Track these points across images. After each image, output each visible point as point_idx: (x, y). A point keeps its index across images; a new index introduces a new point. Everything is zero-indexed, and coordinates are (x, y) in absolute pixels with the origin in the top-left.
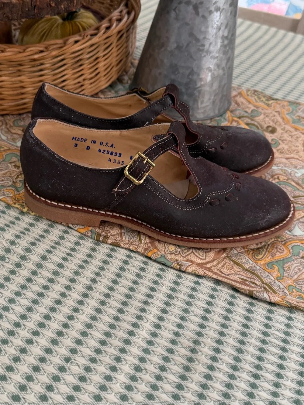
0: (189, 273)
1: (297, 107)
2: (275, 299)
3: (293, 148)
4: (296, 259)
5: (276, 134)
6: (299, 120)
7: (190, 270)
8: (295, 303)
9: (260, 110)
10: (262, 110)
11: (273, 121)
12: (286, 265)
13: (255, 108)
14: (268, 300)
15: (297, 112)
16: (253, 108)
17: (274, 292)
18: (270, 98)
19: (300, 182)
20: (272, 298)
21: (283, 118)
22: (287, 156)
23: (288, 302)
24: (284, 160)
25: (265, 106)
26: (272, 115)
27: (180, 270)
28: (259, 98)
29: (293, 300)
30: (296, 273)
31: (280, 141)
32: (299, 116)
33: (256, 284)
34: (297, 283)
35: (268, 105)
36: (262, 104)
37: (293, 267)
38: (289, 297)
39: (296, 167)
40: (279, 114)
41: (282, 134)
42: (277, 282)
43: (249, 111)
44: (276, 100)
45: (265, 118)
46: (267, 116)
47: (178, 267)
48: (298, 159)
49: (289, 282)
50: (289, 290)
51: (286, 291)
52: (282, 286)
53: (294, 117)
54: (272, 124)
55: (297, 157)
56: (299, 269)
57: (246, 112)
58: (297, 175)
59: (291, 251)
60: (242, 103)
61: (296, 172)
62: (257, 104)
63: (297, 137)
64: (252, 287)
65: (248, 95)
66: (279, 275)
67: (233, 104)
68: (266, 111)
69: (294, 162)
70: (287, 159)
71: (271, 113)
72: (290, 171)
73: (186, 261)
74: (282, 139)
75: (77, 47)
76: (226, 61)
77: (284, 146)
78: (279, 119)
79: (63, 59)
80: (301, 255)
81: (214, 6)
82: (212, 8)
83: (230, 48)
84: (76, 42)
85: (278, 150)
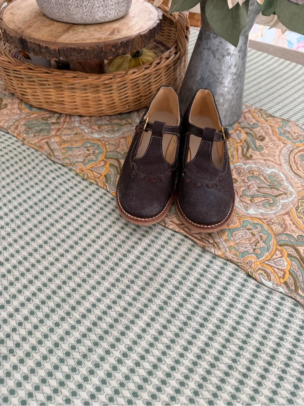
0: (170, 229)
1: (286, 123)
2: (219, 253)
3: (272, 153)
4: (243, 230)
5: (263, 142)
6: (285, 133)
7: (170, 227)
8: (231, 258)
9: (259, 123)
10: (261, 123)
11: (265, 132)
12: (235, 233)
13: (256, 122)
14: (214, 252)
15: (285, 127)
16: (254, 121)
17: (219, 249)
18: (271, 116)
19: (267, 178)
20: (216, 252)
21: (273, 131)
22: (265, 158)
23: (226, 256)
24: (262, 161)
25: (264, 121)
26: (266, 128)
27: (165, 226)
28: (262, 115)
29: (230, 255)
30: (240, 239)
31: (265, 147)
32: (285, 130)
33: (210, 242)
34: (237, 245)
35: (266, 120)
36: (262, 120)
37: (239, 234)
38: (227, 253)
39: (268, 167)
40: (272, 128)
41: (268, 142)
42: (224, 242)
43: (251, 124)
44: (274, 117)
45: (260, 130)
46: (263, 129)
47: (164, 224)
48: (272, 161)
49: (232, 244)
50: (229, 249)
51: (227, 249)
52: (226, 246)
53: (282, 131)
54: (264, 134)
55: (273, 159)
56: (242, 237)
57: (249, 124)
58: (267, 172)
59: (242, 224)
60: (249, 118)
61: (267, 170)
62: (259, 119)
63: (278, 146)
64: (206, 243)
65: (255, 112)
66: (227, 238)
67: (242, 117)
68: (263, 125)
69: (269, 163)
70: (265, 160)
71: (266, 126)
72: (263, 169)
73: (170, 221)
74: (267, 146)
75: (134, 76)
76: (235, 89)
77: (266, 151)
78: (270, 131)
79: (125, 84)
80: (247, 228)
81: (226, 52)
82: (225, 53)
83: (238, 81)
84: (134, 73)
85: (260, 154)
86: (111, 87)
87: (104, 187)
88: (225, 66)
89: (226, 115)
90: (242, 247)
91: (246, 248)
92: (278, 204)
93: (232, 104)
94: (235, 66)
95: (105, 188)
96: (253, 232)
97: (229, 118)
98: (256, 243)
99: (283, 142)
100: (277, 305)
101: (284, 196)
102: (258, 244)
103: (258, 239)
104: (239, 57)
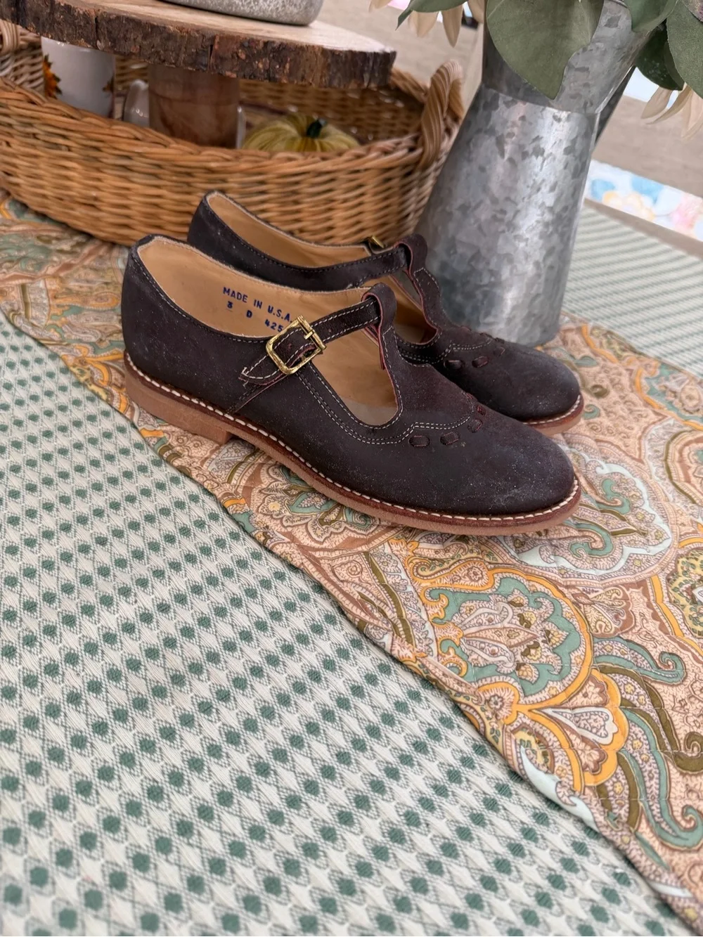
0: (278, 557)
1: (671, 373)
2: (404, 652)
3: (621, 428)
4: (497, 602)
5: (602, 400)
6: (664, 393)
7: (279, 550)
8: (439, 674)
9: (600, 360)
10: (604, 360)
11: (612, 381)
12: (468, 604)
13: (592, 355)
14: (388, 648)
15: (667, 379)
16: (587, 352)
17: (409, 639)
18: (633, 350)
19: (597, 482)
20: (397, 648)
21: (633, 383)
22: (601, 437)
23: (424, 666)
24: (591, 442)
25: (614, 357)
26: (615, 371)
27: (263, 545)
28: (610, 343)
29: (437, 667)
30: (481, 624)
31: (603, 413)
32: (666, 387)
33: (385, 615)
34: (468, 642)
35: (619, 357)
36: (609, 353)
37: (481, 611)
38: (431, 659)
39: (605, 458)
40: (631, 374)
41: (615, 403)
42: (428, 625)
43: (578, 357)
44: (640, 354)
45: (600, 373)
46: (605, 372)
47: (263, 538)
48: (618, 447)
49: (452, 633)
50: (440, 646)
51: (434, 646)
52: (431, 635)
53: (657, 387)
54: (606, 383)
55: (620, 443)
56: (490, 621)
57: (572, 356)
58: (599, 470)
59: (497, 585)
60: (573, 342)
61: (600, 466)
62: (599, 350)
63: (641, 416)
64: (373, 617)
65: (592, 334)
66: (442, 616)
67: (558, 338)
68: (609, 364)
69: (607, 449)
70: (597, 441)
71: (616, 368)
72: (588, 459)
73: (284, 534)
74: (609, 409)
75: (289, 168)
76: (544, 252)
77: (605, 421)
78: (625, 380)
79: (262, 183)
80: (510, 599)
81: (534, 144)
82: (529, 149)
83: (556, 230)
84: (290, 159)
85: (588, 424)
86: (224, 181)
87: (126, 410)
88: (525, 182)
89: (514, 317)
90: (482, 649)
91: (493, 654)
92: (617, 554)
93: (533, 292)
94: (552, 189)
95: (128, 415)
96: (526, 615)
97: (520, 326)
98: (529, 647)
99: (657, 410)
100: (557, 867)
101: (636, 537)
102: (533, 651)
103: (535, 637)
104: (565, 168)
